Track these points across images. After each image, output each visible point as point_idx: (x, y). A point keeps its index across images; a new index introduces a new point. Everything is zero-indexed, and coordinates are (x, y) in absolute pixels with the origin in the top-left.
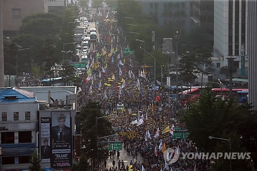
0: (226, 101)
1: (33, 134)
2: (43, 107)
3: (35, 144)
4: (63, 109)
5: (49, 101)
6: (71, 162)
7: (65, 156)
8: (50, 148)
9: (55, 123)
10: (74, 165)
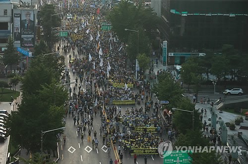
0: (137, 6)
1: (9, 24)
2: (15, 7)
3: (10, 31)
4: (29, 9)
5: (20, 3)
6: (34, 44)
7: (30, 39)
8: (20, 34)
9: (24, 18)
10: (36, 45)
